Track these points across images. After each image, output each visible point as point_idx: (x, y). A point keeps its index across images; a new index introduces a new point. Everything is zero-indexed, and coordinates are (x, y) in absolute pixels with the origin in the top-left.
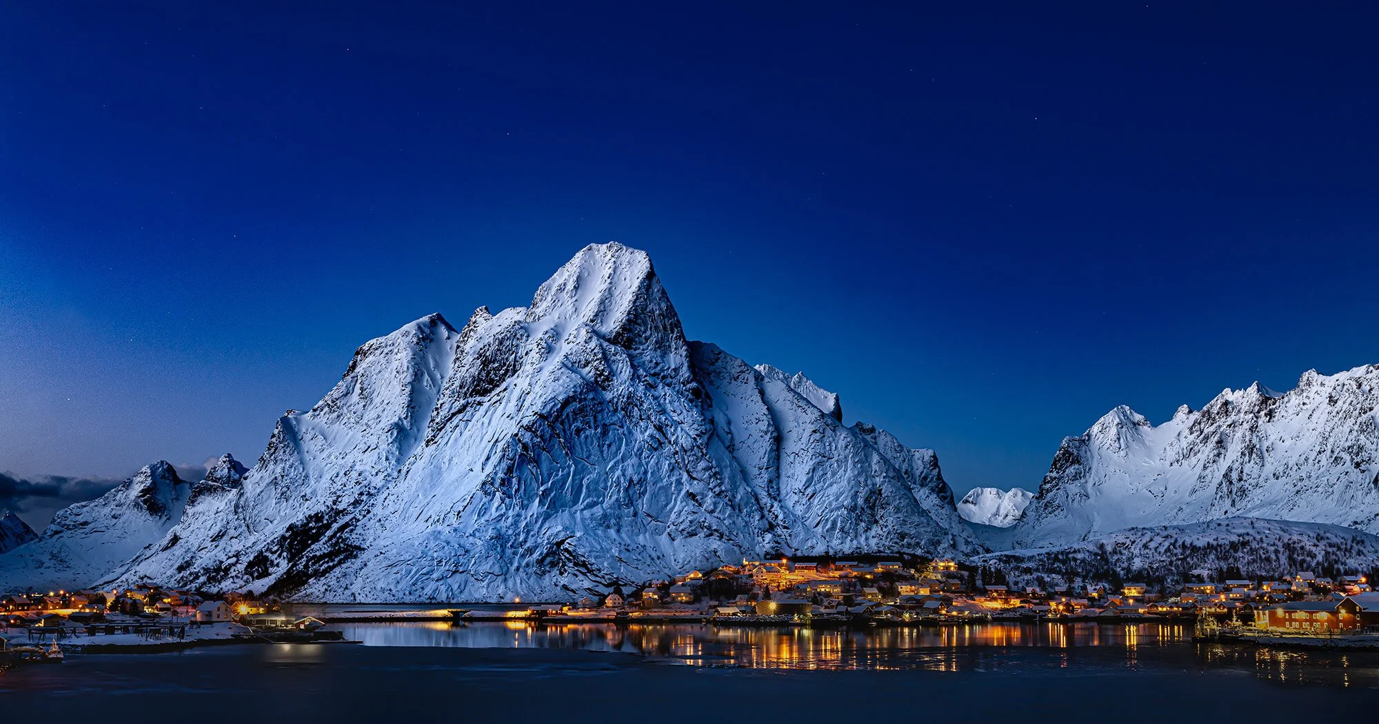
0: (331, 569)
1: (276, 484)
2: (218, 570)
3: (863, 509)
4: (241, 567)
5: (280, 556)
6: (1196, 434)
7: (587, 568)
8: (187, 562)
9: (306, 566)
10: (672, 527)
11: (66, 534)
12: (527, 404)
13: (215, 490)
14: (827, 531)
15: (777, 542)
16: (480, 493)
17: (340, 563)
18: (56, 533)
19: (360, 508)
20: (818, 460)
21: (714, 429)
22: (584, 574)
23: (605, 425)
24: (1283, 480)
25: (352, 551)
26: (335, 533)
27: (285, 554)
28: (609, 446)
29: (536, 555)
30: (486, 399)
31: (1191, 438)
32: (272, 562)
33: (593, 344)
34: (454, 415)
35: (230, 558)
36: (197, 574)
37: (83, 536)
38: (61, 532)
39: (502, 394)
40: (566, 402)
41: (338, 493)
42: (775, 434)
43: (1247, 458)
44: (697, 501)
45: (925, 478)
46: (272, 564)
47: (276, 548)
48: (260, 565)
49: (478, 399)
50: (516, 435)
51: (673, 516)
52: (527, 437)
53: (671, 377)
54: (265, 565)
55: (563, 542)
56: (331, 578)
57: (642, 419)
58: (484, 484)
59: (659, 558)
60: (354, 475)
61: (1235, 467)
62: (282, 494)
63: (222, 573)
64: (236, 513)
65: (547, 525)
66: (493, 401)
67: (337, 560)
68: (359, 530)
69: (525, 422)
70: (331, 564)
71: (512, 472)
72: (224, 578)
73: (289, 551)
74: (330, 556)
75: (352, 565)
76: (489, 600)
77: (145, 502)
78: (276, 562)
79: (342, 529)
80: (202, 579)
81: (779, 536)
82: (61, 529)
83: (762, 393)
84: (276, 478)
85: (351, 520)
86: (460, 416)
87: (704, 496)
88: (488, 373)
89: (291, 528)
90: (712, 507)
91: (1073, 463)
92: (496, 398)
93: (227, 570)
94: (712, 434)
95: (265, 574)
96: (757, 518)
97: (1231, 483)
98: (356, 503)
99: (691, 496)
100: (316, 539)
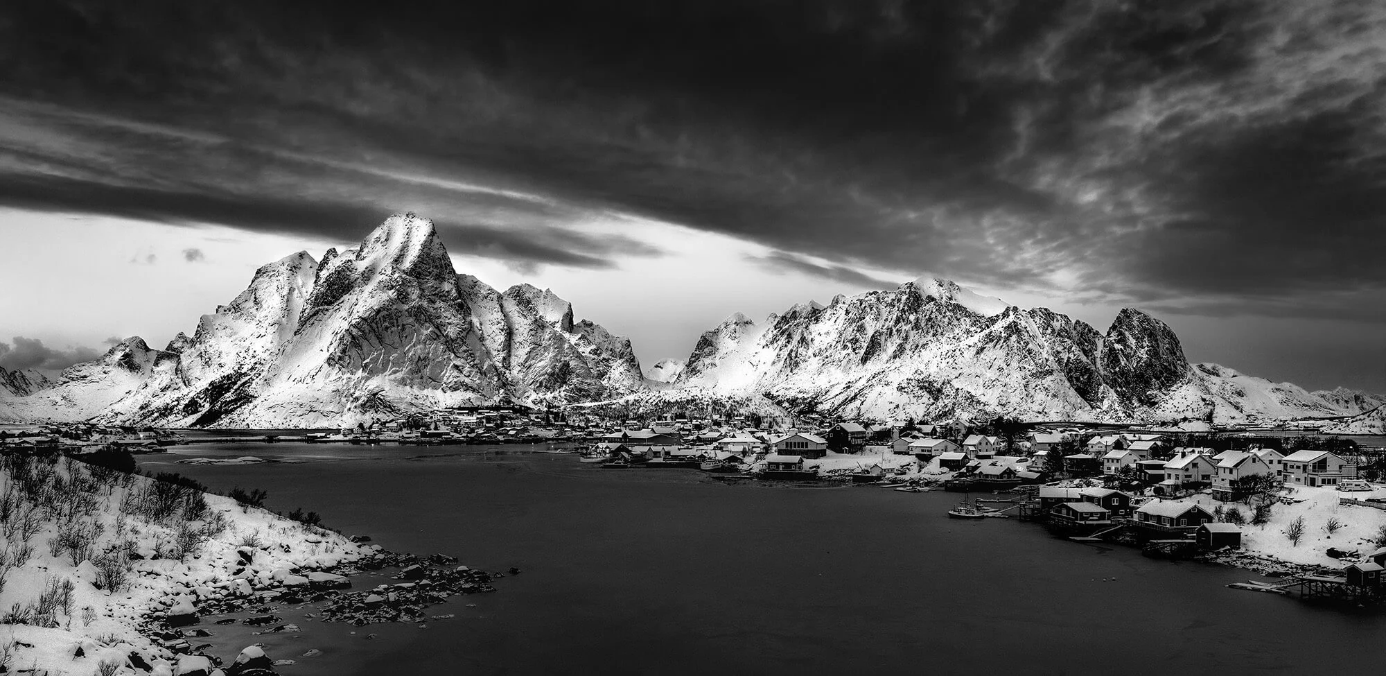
0: (235, 409)
1: (201, 356)
2: (166, 409)
3: (558, 375)
4: (181, 407)
5: (205, 401)
6: (778, 330)
7: (391, 409)
8: (145, 404)
9: (221, 407)
10: (444, 385)
11: (72, 383)
12: (355, 311)
13: (172, 356)
14: (537, 387)
15: (507, 394)
16: (326, 364)
17: (240, 406)
18: (65, 383)
19: (255, 372)
20: (532, 347)
21: (471, 327)
22: (390, 412)
23: (403, 325)
24: (818, 358)
25: (248, 398)
26: (239, 387)
27: (208, 400)
28: (406, 337)
29: (360, 402)
30: (331, 307)
31: (775, 332)
32: (200, 404)
33: (396, 275)
34: (311, 316)
35: (173, 401)
36: (153, 411)
37: (84, 385)
38: (68, 382)
39: (340, 305)
40: (378, 311)
41: (242, 363)
42: (508, 331)
43: (800, 345)
44: (460, 370)
45: (622, 354)
46: (200, 406)
47: (203, 396)
48: (192, 406)
49: (326, 307)
50: (348, 330)
51: (445, 379)
52: (355, 331)
53: (446, 297)
54: (196, 406)
55: (377, 394)
56: (235, 415)
57: (426, 322)
58: (329, 359)
59: (436, 403)
60: (251, 352)
61: (794, 349)
62: (206, 363)
63: (168, 411)
64: (177, 374)
65: (367, 384)
66: (335, 309)
67: (239, 403)
68: (253, 385)
69: (354, 322)
70: (235, 406)
71: (345, 352)
72: (170, 413)
73: (211, 397)
74: (235, 401)
75: (247, 408)
76: (331, 428)
77: (126, 363)
78: (202, 405)
79: (243, 384)
80: (156, 415)
81: (509, 390)
82: (67, 380)
83: (501, 306)
84: (201, 353)
85: (249, 379)
86: (315, 317)
87: (464, 367)
88: (332, 291)
89: (212, 384)
90: (468, 374)
91: (708, 345)
92: (337, 307)
93: (172, 409)
94: (470, 330)
95: (196, 411)
96: (496, 379)
97: (791, 359)
98: (252, 369)
99: (456, 367)
100: (228, 390)
